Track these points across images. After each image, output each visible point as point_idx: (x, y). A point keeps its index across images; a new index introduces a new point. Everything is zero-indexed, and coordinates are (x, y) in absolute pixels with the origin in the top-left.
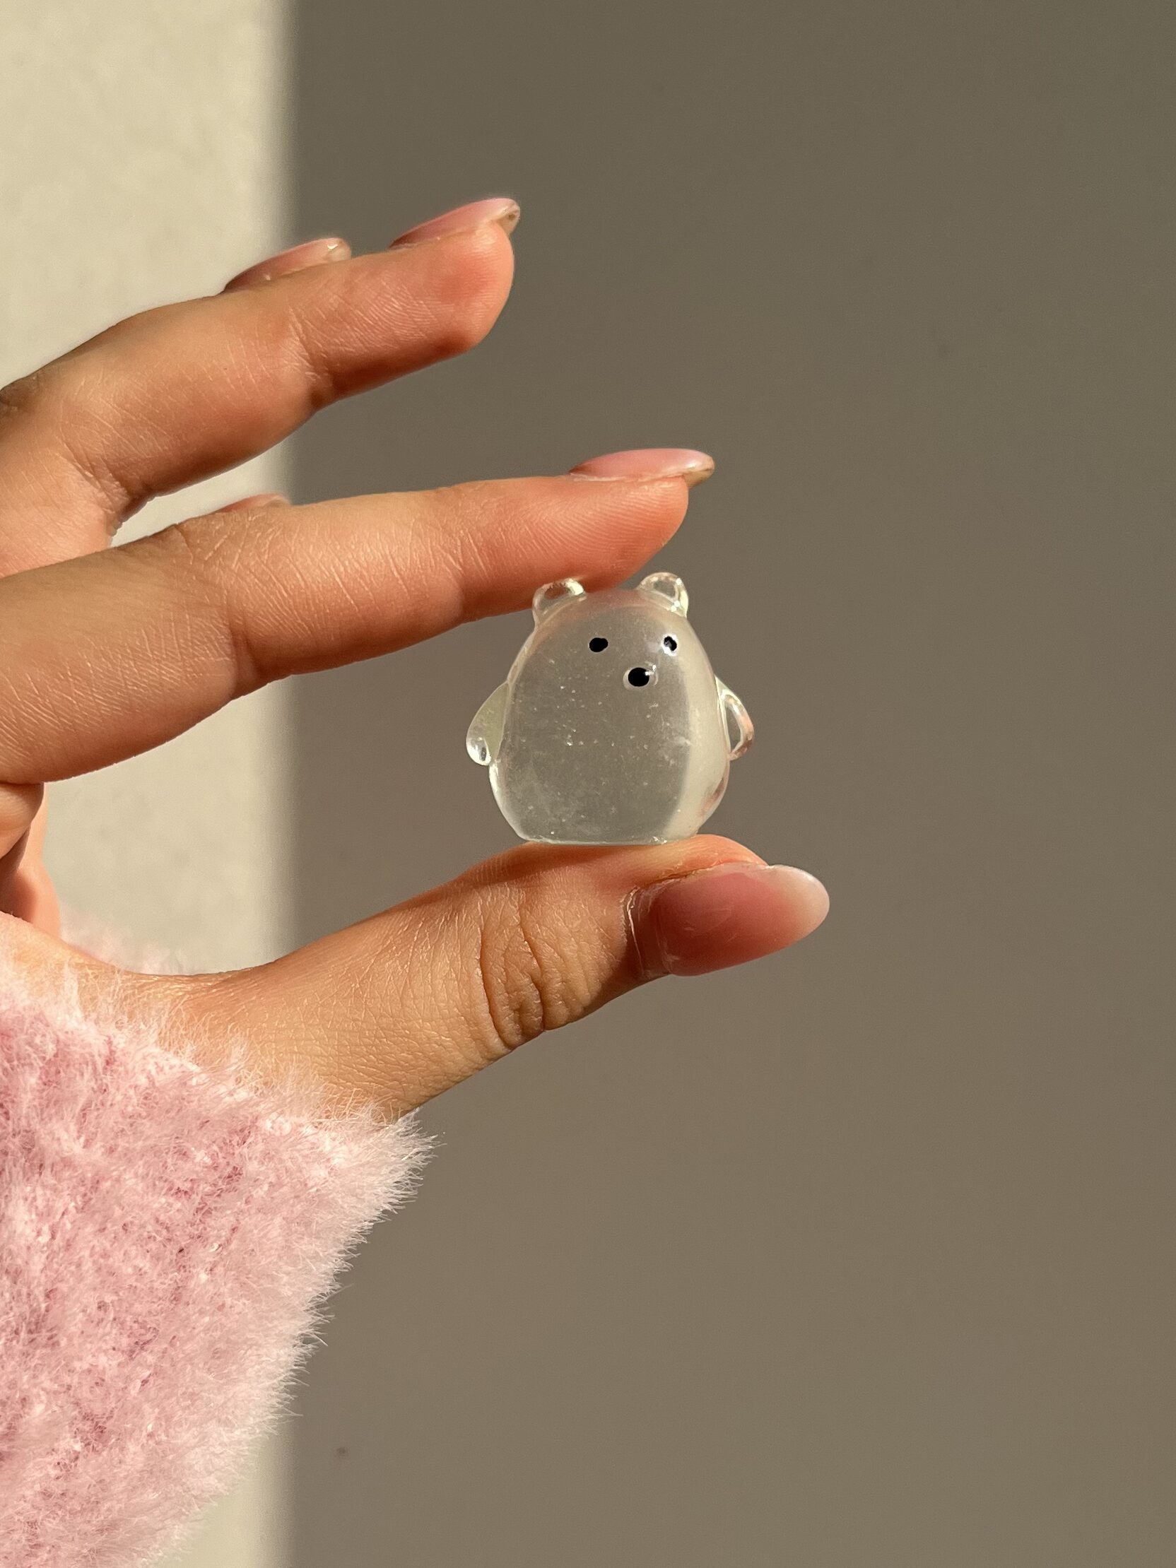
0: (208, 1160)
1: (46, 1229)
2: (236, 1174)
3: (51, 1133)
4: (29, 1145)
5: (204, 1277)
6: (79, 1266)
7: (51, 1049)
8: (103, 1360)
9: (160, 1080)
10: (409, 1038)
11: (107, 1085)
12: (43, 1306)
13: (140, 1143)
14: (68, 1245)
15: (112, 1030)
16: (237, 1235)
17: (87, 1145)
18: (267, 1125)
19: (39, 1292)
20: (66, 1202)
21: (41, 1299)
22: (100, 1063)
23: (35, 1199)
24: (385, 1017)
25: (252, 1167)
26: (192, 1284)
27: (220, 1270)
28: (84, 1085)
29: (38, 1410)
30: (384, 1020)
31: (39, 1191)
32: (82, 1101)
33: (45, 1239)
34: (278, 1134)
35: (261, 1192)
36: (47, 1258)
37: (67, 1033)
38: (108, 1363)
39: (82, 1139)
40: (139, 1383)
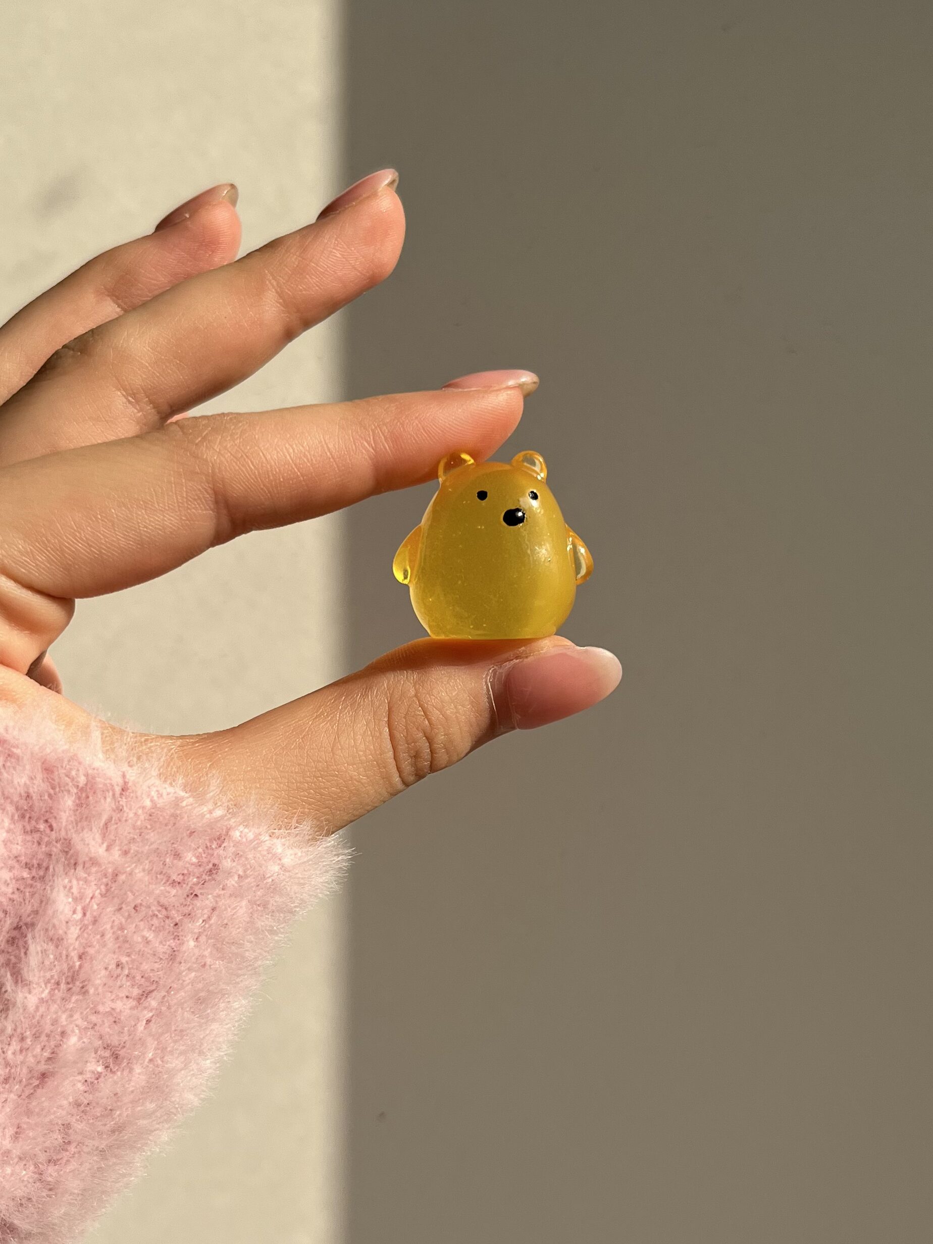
0: (194, 860)
1: (79, 908)
2: (214, 869)
3: (83, 840)
4: (67, 847)
5: (192, 943)
6: (103, 935)
7: (82, 780)
8: (119, 1005)
9: (160, 803)
10: (337, 777)
11: (123, 806)
12: (78, 964)
13: (147, 847)
14: (95, 921)
15: (125, 768)
16: (216, 913)
17: (108, 849)
18: (236, 834)
19: (74, 955)
20: (93, 890)
21: (76, 959)
22: (118, 790)
23: (71, 888)
24: (321, 762)
25: (227, 864)
26: (184, 948)
27: (203, 939)
28: (107, 805)
29: (73, 1041)
30: (320, 764)
31: (75, 882)
32: (105, 818)
33: (79, 916)
34: (244, 840)
35: (232, 882)
36: (80, 929)
37: (94, 769)
38: (123, 1007)
39: (105, 845)
40: (145, 1022)
